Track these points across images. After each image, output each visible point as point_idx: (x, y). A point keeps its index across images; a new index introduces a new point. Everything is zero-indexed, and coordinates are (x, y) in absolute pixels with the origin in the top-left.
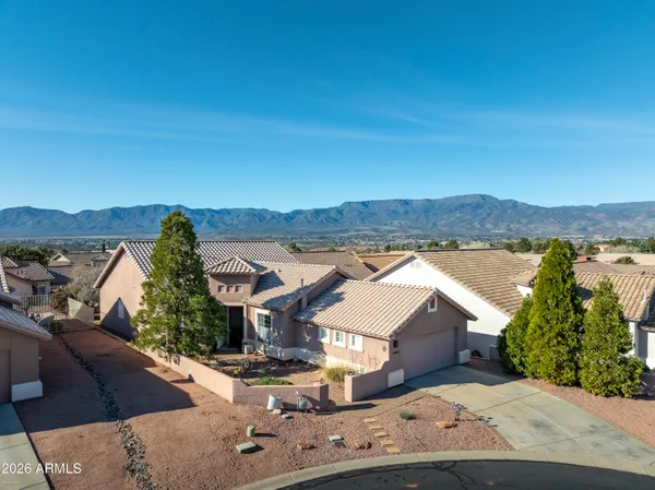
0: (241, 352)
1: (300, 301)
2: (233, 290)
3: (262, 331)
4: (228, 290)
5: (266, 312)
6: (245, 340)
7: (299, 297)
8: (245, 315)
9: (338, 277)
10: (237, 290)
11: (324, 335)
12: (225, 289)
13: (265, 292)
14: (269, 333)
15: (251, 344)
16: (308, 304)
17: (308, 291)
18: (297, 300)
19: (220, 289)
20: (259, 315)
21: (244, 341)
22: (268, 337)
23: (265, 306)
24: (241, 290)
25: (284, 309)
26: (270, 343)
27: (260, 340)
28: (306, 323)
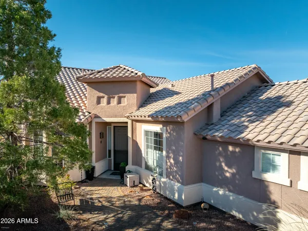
0: (122, 183)
1: (210, 108)
2: (114, 102)
3: (151, 156)
4: (109, 103)
5: (157, 128)
6: (130, 167)
7: (210, 100)
8: (130, 135)
9: (256, 82)
10: (119, 102)
11: (270, 166)
12: (104, 101)
13: (155, 104)
14: (161, 158)
15: (137, 173)
16: (223, 114)
17: (222, 93)
18: (206, 105)
19: (99, 101)
20: (147, 133)
21: (127, 168)
22: (159, 166)
23: (154, 119)
24: (125, 102)
25: (185, 118)
26: (161, 174)
27: (148, 168)
28: (225, 143)
